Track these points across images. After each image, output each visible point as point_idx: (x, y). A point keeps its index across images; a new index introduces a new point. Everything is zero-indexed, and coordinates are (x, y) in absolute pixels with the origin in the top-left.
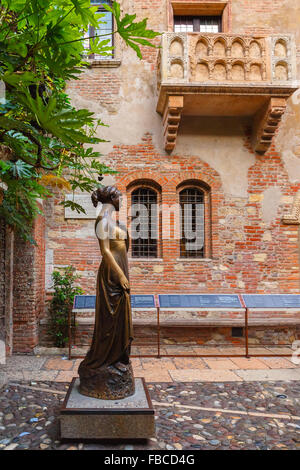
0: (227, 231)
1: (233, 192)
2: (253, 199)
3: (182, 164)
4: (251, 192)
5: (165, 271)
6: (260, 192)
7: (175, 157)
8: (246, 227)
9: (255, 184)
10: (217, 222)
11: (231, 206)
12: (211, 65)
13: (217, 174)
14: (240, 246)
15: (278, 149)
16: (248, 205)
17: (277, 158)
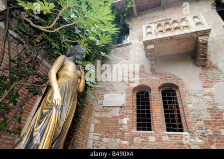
0: (195, 112)
1: (192, 88)
2: (207, 90)
3: (160, 76)
4: (204, 87)
5: (156, 141)
6: (211, 87)
7: (156, 73)
8: (208, 109)
9: (206, 83)
10: (187, 107)
11: (194, 96)
12: (164, 31)
13: (180, 79)
14: (207, 123)
15: (214, 63)
16: (205, 95)
17: (216, 67)
